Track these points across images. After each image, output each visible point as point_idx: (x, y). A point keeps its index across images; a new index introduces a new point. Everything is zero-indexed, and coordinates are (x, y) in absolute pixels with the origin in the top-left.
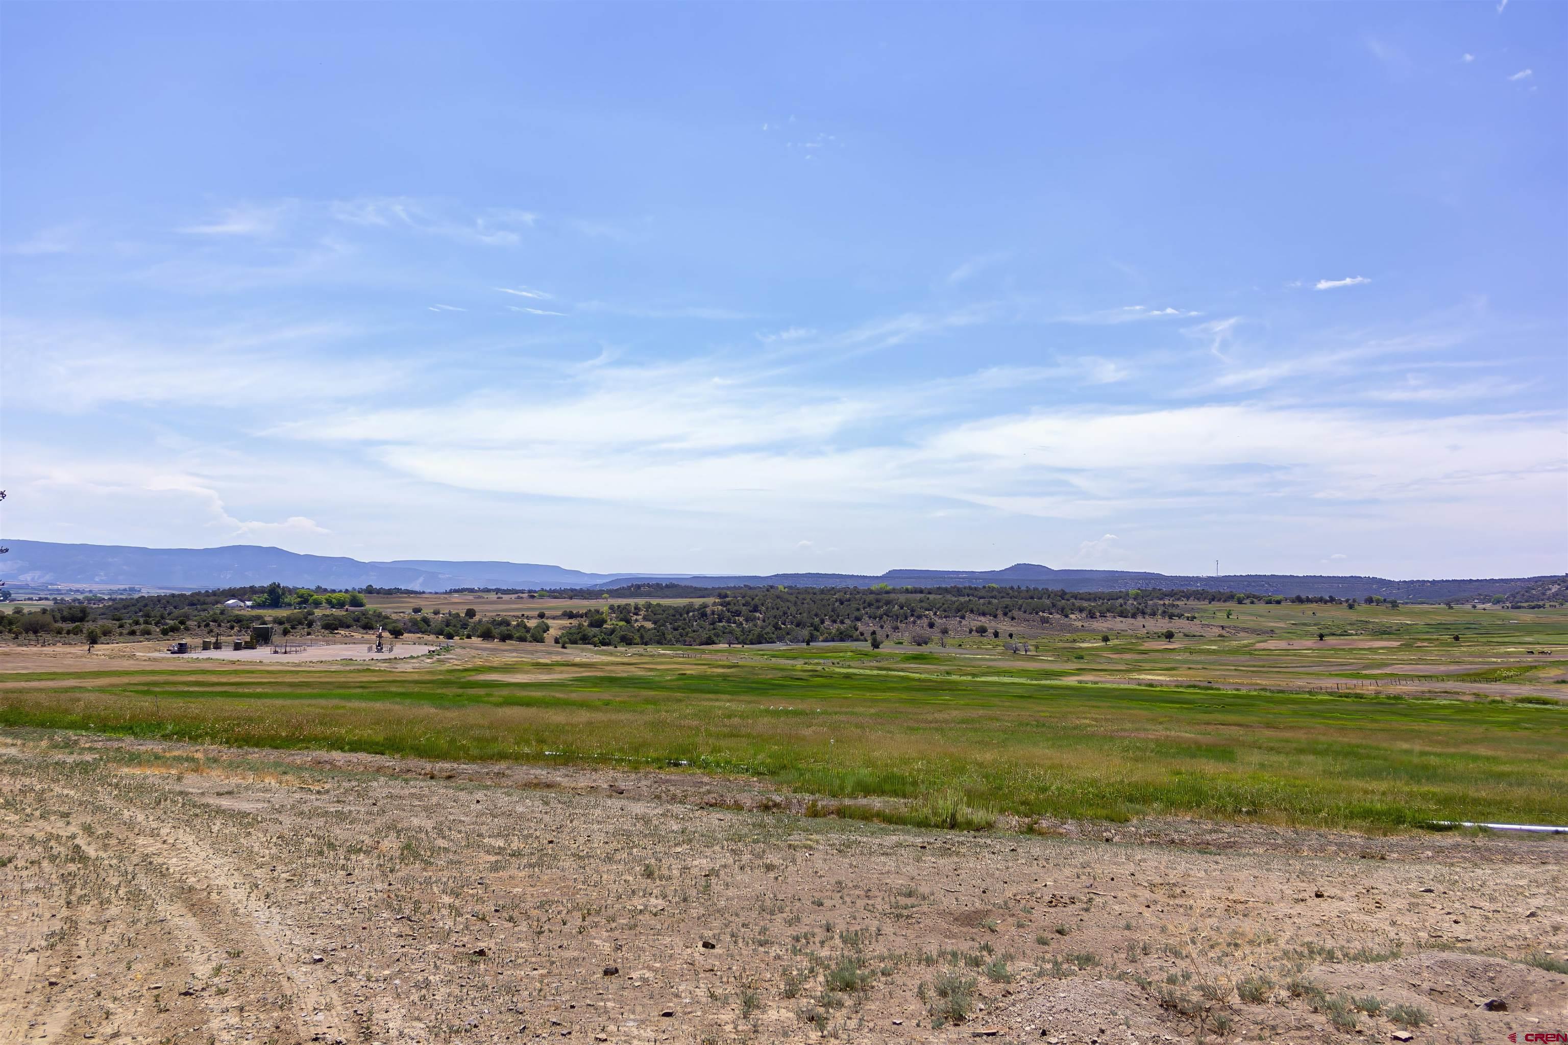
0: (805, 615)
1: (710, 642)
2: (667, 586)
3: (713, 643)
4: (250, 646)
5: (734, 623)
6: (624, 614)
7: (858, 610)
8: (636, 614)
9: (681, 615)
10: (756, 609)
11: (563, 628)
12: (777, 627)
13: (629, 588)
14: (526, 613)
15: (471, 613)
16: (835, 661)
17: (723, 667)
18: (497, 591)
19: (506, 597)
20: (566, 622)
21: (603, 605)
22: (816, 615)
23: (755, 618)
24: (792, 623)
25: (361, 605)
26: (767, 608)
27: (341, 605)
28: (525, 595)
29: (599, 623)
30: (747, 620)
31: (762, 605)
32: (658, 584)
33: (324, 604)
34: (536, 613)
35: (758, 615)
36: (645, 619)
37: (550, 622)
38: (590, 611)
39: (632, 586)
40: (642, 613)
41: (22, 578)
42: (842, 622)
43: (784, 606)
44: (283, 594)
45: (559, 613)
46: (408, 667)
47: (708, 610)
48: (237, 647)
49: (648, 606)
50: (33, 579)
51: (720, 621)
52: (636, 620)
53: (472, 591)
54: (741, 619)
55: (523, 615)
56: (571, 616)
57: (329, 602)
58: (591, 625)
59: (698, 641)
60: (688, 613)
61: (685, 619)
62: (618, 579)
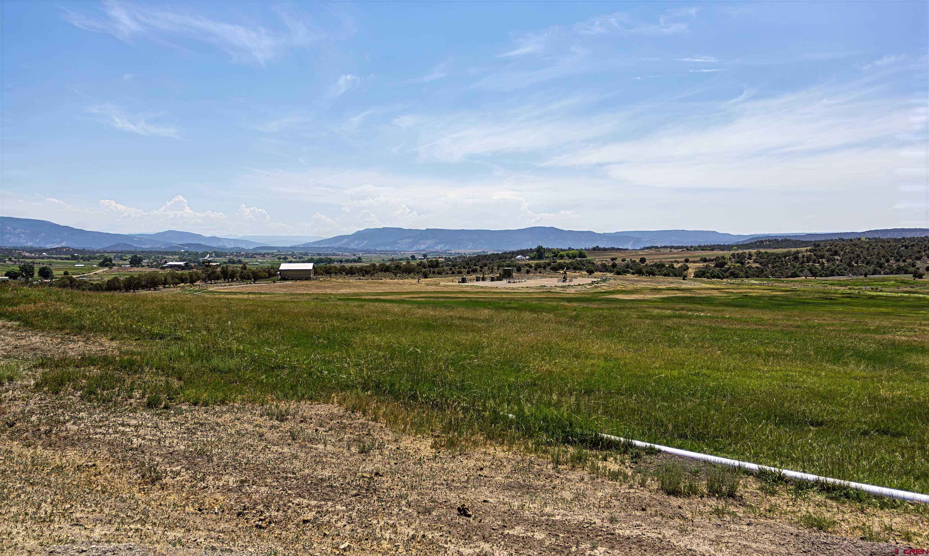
0: (874, 257)
1: (794, 275)
2: (782, 241)
3: (798, 276)
4: (499, 279)
5: (819, 262)
6: (741, 259)
7: (920, 252)
8: (750, 259)
9: (780, 259)
10: (836, 253)
11: (698, 268)
12: (850, 265)
13: (756, 242)
14: (677, 260)
15: (643, 260)
16: (873, 287)
17: (783, 291)
18: (671, 247)
19: (674, 251)
20: (701, 265)
21: (727, 254)
22: (884, 257)
23: (834, 260)
24: (863, 263)
25: (585, 257)
26: (845, 253)
27: (574, 257)
28: (685, 249)
29: (722, 265)
30: (828, 261)
31: (842, 251)
32: (775, 240)
33: (566, 257)
34: (684, 260)
35: (836, 257)
36: (755, 262)
37: (689, 265)
38: (718, 257)
39: (758, 241)
40: (753, 258)
41: (436, 248)
42: (904, 261)
43: (858, 251)
44: (544, 252)
45: (698, 259)
46: (572, 290)
47: (800, 255)
48: (492, 279)
49: (758, 254)
50: (441, 248)
51: (808, 262)
52: (748, 263)
53: (657, 247)
54: (824, 261)
55: (675, 261)
56: (704, 260)
57: (568, 255)
58: (716, 266)
59: (785, 275)
60: (785, 257)
61: (782, 261)
62: (753, 237)
